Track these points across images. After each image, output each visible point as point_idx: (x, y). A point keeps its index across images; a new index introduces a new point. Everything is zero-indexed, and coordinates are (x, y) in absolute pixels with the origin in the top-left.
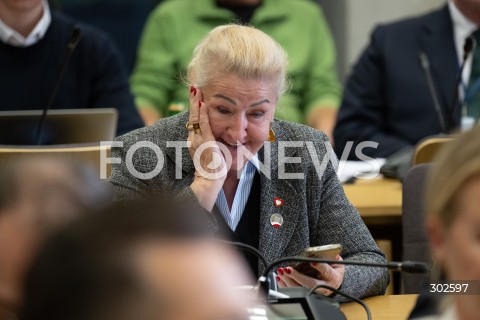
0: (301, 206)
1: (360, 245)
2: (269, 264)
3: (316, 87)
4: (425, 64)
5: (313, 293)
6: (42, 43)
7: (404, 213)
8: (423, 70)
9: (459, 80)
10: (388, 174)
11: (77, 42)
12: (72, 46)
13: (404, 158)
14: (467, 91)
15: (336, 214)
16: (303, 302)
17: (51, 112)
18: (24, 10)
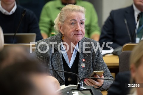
0: (90, 62)
1: (107, 74)
2: (81, 79)
3: (93, 29)
4: (126, 22)
5: (93, 88)
6: (14, 14)
7: (119, 65)
8: (125, 24)
9: (136, 28)
10: (115, 54)
11: (25, 14)
12: (23, 15)
13: (119, 49)
14: (138, 30)
15: (100, 65)
16: (90, 90)
17: (17, 34)
18: (9, 4)
